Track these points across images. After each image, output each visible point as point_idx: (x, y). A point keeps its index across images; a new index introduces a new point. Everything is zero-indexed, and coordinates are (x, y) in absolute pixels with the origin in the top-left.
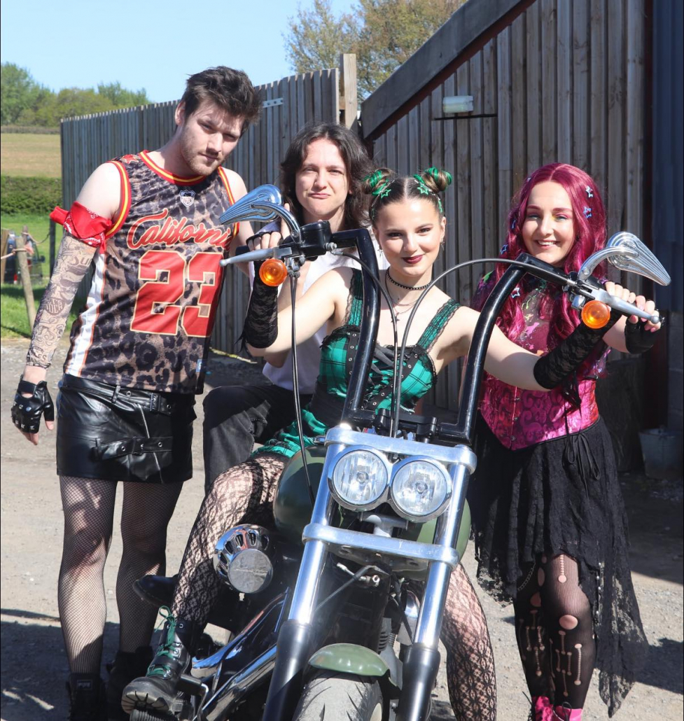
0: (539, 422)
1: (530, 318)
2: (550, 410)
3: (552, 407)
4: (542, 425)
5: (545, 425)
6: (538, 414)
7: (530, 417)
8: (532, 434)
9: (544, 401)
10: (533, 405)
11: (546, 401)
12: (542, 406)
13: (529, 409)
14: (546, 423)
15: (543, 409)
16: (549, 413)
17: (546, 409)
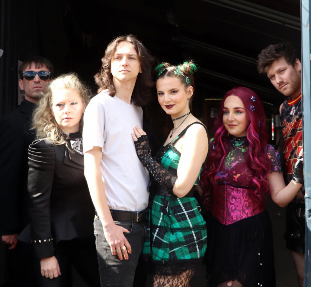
0: (238, 210)
1: (234, 159)
2: (244, 204)
3: (244, 202)
4: (240, 212)
5: (242, 212)
6: (238, 206)
7: (234, 208)
8: (236, 216)
9: (240, 199)
10: (235, 202)
11: (241, 199)
12: (239, 202)
13: (233, 204)
14: (242, 210)
15: (240, 203)
16: (243, 205)
17: (241, 203)
